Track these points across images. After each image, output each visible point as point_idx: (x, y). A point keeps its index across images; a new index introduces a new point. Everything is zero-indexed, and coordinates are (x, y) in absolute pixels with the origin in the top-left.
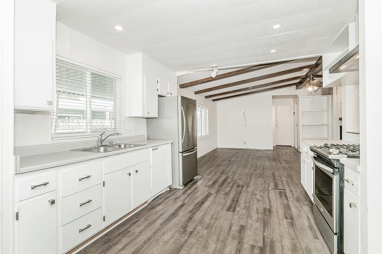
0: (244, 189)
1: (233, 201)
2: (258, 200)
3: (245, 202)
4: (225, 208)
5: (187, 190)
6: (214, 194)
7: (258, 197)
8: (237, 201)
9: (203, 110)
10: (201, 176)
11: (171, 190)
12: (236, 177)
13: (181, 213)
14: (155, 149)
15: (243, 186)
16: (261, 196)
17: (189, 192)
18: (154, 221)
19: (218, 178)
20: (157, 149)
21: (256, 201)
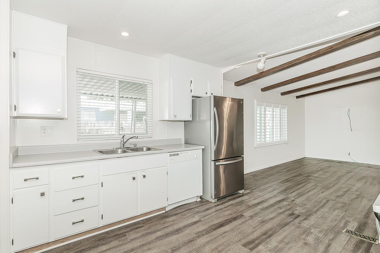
0: (297, 221)
1: (265, 234)
2: (306, 244)
3: (282, 241)
4: (244, 241)
5: (218, 205)
6: (246, 218)
7: (310, 239)
8: (270, 236)
9: (277, 110)
10: (250, 191)
11: (203, 200)
12: (298, 201)
13: (187, 231)
14: (174, 155)
15: (298, 216)
16: (317, 239)
17: (220, 207)
18: (154, 232)
19: (271, 198)
20: (178, 155)
21: (301, 244)
